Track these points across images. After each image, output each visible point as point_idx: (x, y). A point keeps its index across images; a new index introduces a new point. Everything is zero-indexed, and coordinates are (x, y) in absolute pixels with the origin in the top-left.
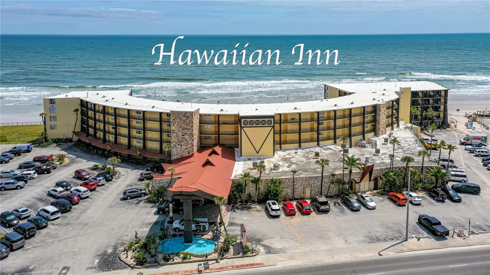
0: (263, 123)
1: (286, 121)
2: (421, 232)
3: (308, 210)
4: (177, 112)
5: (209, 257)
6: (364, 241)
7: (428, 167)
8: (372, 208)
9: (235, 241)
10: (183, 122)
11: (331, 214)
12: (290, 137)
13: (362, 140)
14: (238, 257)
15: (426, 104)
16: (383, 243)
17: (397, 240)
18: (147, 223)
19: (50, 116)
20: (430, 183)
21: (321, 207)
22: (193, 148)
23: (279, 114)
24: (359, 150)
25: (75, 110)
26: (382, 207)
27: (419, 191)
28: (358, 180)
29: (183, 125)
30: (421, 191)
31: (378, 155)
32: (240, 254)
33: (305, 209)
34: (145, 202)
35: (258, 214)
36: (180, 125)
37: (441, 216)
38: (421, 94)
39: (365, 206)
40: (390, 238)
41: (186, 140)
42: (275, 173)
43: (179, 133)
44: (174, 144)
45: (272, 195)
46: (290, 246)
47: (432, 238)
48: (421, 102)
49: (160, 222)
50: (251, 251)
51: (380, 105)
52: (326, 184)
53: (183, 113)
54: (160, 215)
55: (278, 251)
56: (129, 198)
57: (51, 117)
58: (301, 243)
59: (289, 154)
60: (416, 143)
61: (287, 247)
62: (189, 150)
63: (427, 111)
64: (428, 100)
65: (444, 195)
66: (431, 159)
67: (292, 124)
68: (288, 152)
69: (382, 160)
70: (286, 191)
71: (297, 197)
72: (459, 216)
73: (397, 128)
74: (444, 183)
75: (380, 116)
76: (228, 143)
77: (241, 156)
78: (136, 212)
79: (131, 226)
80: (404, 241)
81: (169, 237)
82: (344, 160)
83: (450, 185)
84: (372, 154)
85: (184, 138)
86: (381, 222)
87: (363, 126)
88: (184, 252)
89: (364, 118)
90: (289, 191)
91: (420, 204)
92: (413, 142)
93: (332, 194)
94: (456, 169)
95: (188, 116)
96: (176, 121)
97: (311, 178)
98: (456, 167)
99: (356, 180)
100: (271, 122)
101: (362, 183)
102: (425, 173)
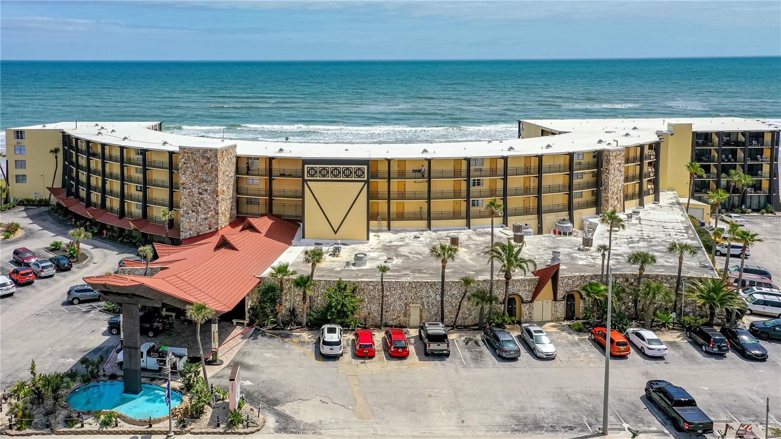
0: (348, 174)
1: (402, 175)
2: (646, 420)
3: (400, 350)
4: (191, 149)
5: (155, 427)
6: (504, 428)
7: (693, 278)
8: (545, 357)
9: (223, 399)
10: (200, 168)
11: (451, 362)
12: (411, 206)
13: (564, 220)
14: (215, 433)
15: (729, 161)
16: (546, 434)
17: (582, 431)
18: (80, 349)
19: (16, 161)
20: (699, 315)
21: (429, 346)
22: (218, 219)
23: (387, 159)
24: (551, 239)
25: (53, 150)
26: (569, 358)
27: (669, 329)
28: (526, 295)
29: (200, 174)
30: (673, 329)
31: (588, 250)
32: (221, 426)
33: (394, 347)
34: (99, 311)
35: (297, 350)
36: (195, 174)
37: (706, 388)
38: (716, 139)
39: (532, 351)
40: (567, 424)
41: (205, 202)
42: (353, 270)
43: (194, 190)
44: (185, 209)
45: (334, 312)
46: (333, 421)
47: (669, 436)
48: (716, 155)
49: (106, 348)
50: (245, 423)
51: (609, 151)
52: (454, 300)
53: (201, 151)
54: (112, 336)
55: (304, 429)
56: (76, 301)
57: (17, 163)
58: (361, 417)
59: (402, 239)
60: (684, 231)
61: (327, 422)
62: (211, 222)
63: (728, 174)
64: (734, 153)
65: (722, 341)
66: (707, 265)
67: (415, 182)
68: (402, 235)
69: (594, 259)
70: (369, 308)
71: (391, 323)
72: (751, 390)
73: (654, 203)
74: (734, 316)
75: (608, 174)
76: (289, 214)
77: (304, 237)
78: (74, 328)
79: (49, 353)
80: (598, 435)
81: (103, 378)
82: (493, 250)
83: (747, 321)
84: (577, 248)
85: (202, 199)
86: (557, 388)
87: (570, 193)
88: (113, 410)
89: (571, 176)
90: (375, 308)
91: (661, 358)
92: (680, 231)
93: (468, 322)
94: (769, 289)
95: (209, 156)
96: (189, 165)
97: (421, 284)
98: (770, 286)
99: (524, 296)
100: (363, 173)
101: (537, 304)
102: (687, 291)
